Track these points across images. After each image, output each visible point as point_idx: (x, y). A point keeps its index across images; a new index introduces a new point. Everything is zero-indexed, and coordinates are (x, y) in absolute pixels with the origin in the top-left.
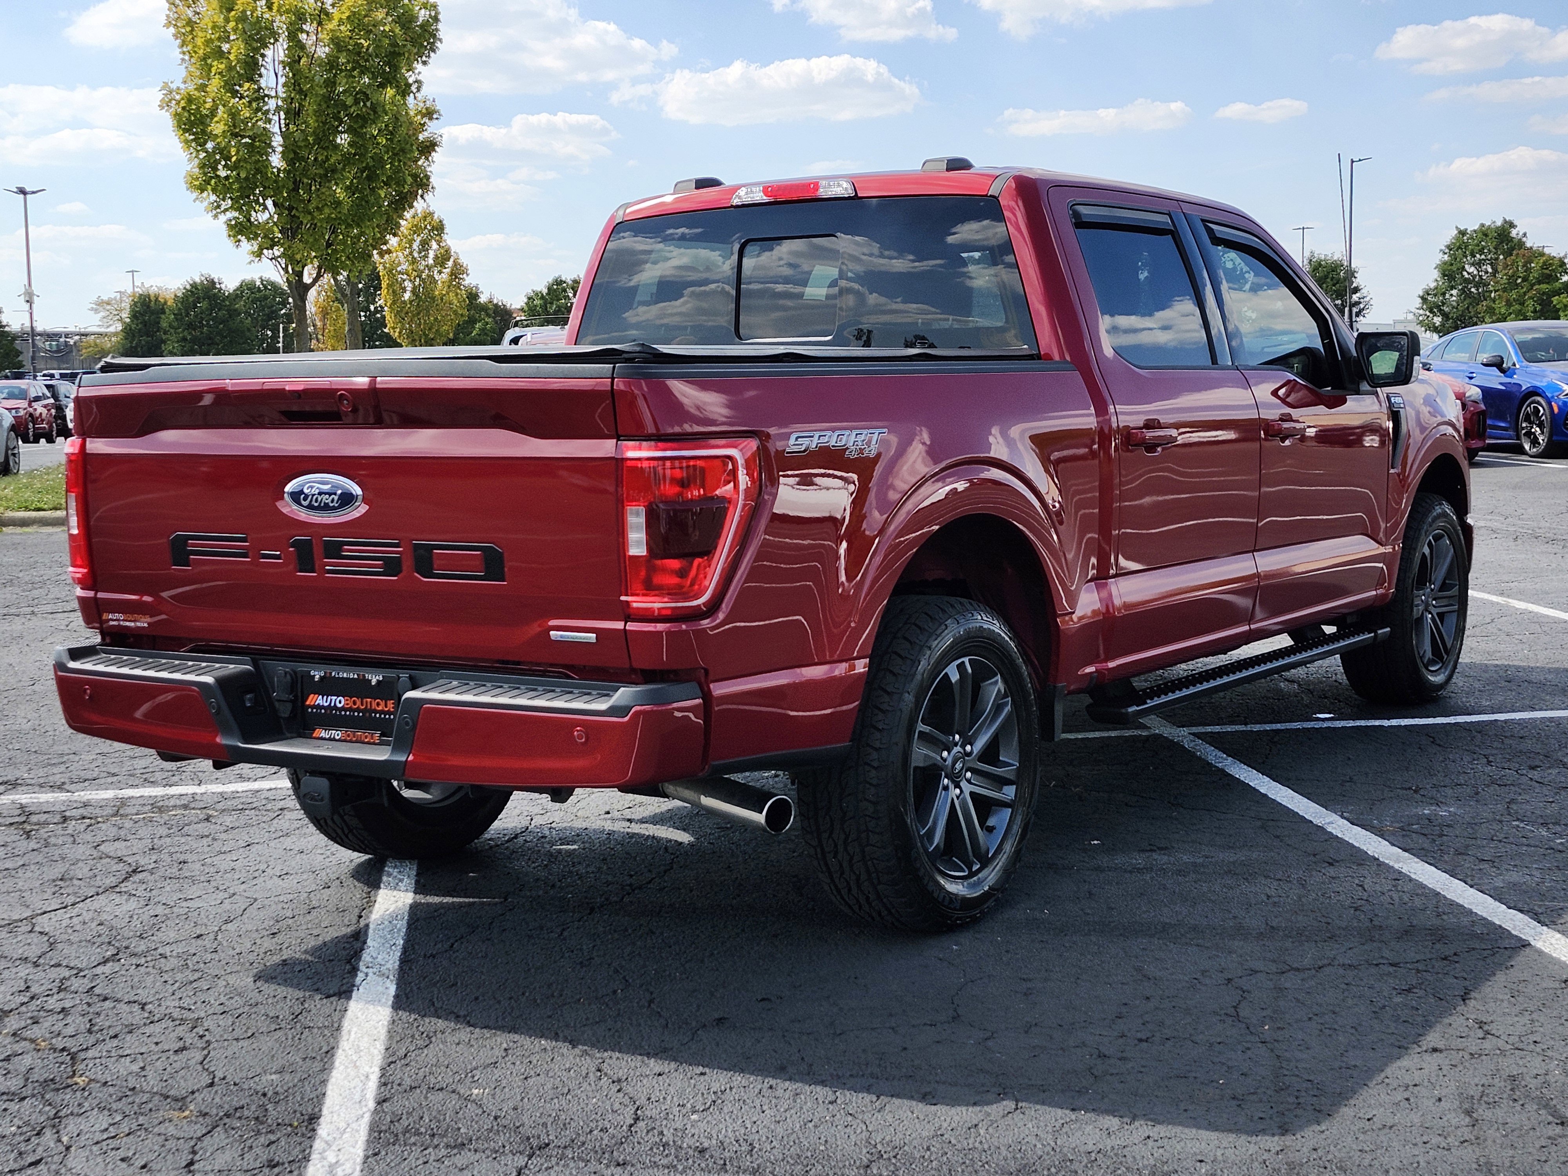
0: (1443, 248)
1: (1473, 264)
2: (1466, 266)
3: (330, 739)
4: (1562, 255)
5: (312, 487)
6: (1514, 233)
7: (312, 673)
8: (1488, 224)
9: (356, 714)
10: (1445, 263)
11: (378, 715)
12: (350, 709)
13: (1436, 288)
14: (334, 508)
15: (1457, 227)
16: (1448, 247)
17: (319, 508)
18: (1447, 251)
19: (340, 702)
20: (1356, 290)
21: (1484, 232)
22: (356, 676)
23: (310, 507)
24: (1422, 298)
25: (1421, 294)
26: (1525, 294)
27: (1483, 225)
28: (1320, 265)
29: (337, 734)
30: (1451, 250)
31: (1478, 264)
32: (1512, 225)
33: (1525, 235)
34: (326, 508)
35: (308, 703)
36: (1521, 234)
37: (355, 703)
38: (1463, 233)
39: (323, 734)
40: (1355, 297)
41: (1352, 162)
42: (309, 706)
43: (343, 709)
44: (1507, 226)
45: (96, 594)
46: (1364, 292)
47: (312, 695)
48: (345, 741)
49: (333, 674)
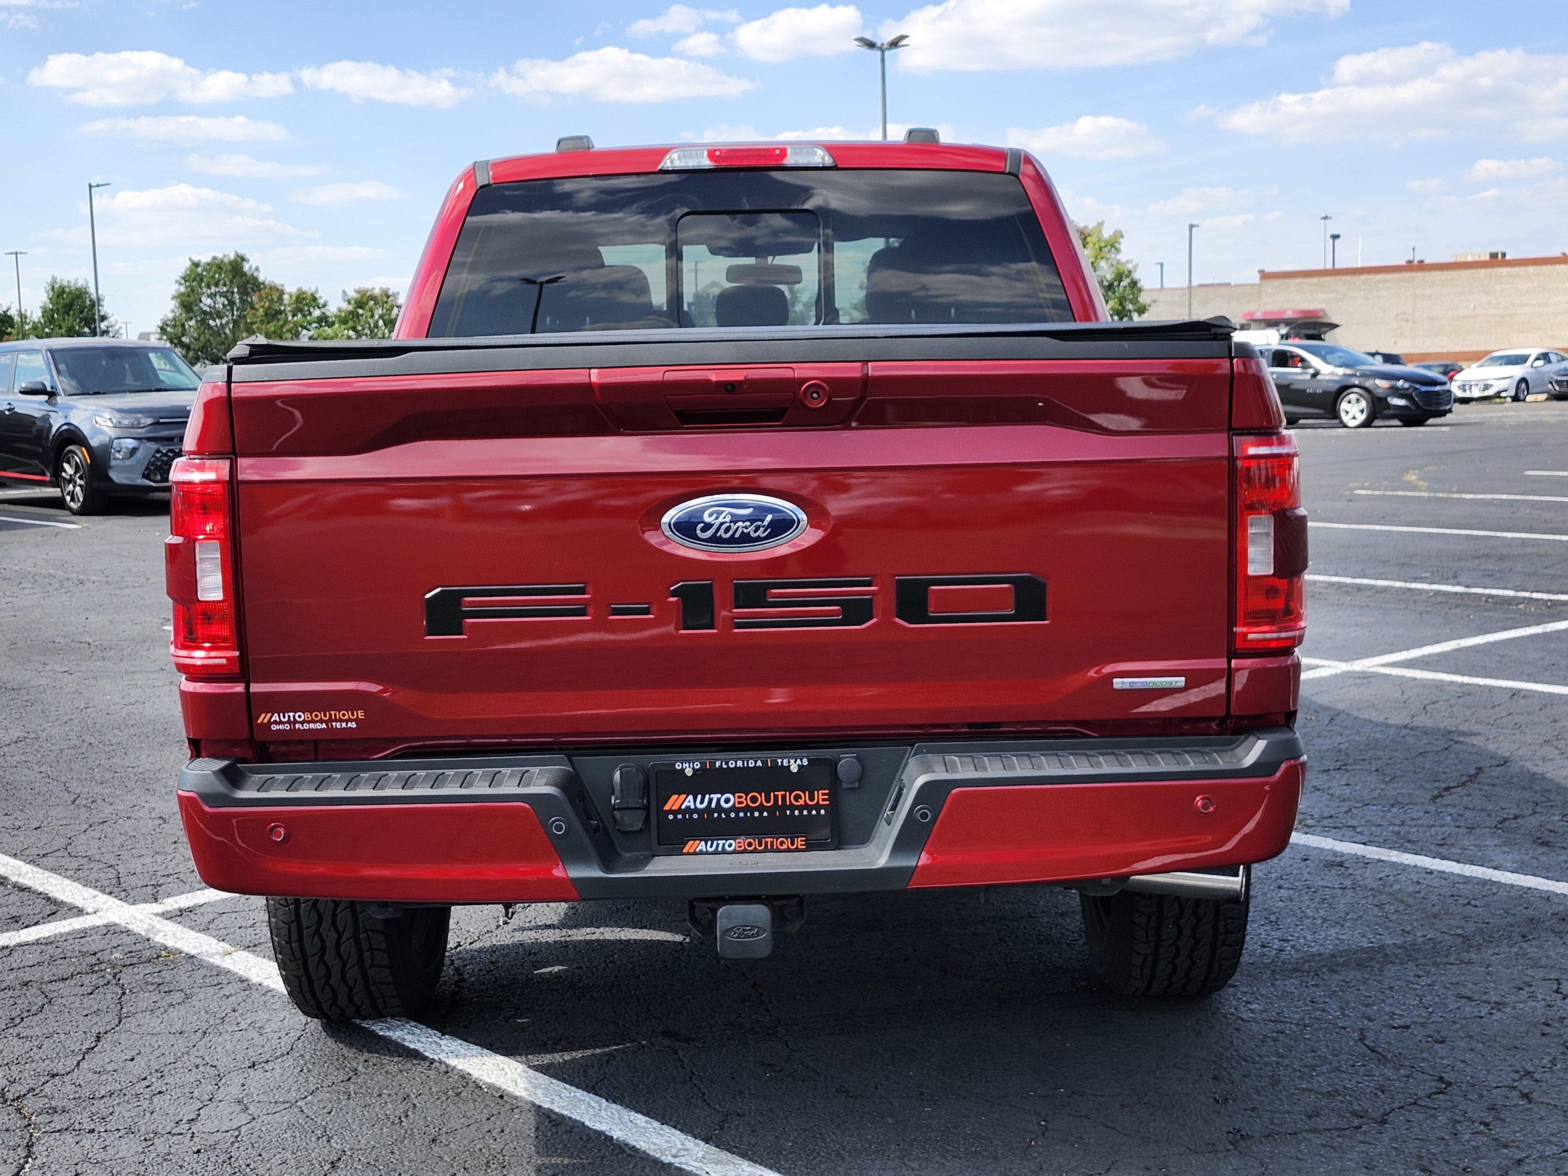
0: (178, 279)
1: (208, 296)
2: (203, 299)
3: (716, 853)
4: (313, 289)
5: (719, 514)
6: (246, 267)
7: (678, 766)
8: (220, 256)
9: (756, 814)
10: (183, 294)
11: (797, 813)
12: (747, 808)
13: (174, 319)
14: (759, 539)
15: (190, 259)
16: (184, 278)
17: (732, 541)
18: (183, 282)
19: (728, 800)
20: (103, 318)
21: (217, 266)
22: (759, 764)
23: (715, 539)
24: (162, 328)
25: (160, 325)
26: (282, 326)
27: (215, 258)
28: (64, 292)
29: (731, 844)
30: (186, 281)
31: (212, 296)
32: (243, 259)
33: (257, 269)
34: (746, 538)
35: (667, 808)
36: (254, 268)
37: (754, 800)
38: (196, 265)
39: (702, 846)
40: (103, 326)
41: (90, 186)
42: (671, 811)
43: (733, 808)
44: (239, 259)
45: (247, 687)
46: (112, 320)
47: (675, 797)
48: (745, 851)
49: (718, 764)
